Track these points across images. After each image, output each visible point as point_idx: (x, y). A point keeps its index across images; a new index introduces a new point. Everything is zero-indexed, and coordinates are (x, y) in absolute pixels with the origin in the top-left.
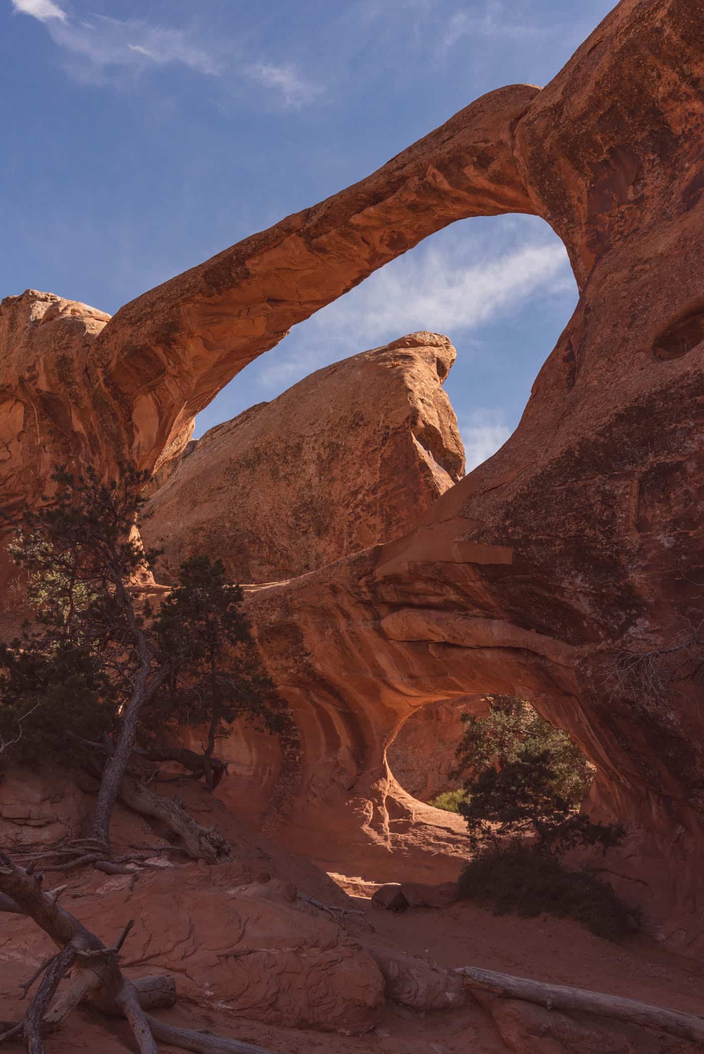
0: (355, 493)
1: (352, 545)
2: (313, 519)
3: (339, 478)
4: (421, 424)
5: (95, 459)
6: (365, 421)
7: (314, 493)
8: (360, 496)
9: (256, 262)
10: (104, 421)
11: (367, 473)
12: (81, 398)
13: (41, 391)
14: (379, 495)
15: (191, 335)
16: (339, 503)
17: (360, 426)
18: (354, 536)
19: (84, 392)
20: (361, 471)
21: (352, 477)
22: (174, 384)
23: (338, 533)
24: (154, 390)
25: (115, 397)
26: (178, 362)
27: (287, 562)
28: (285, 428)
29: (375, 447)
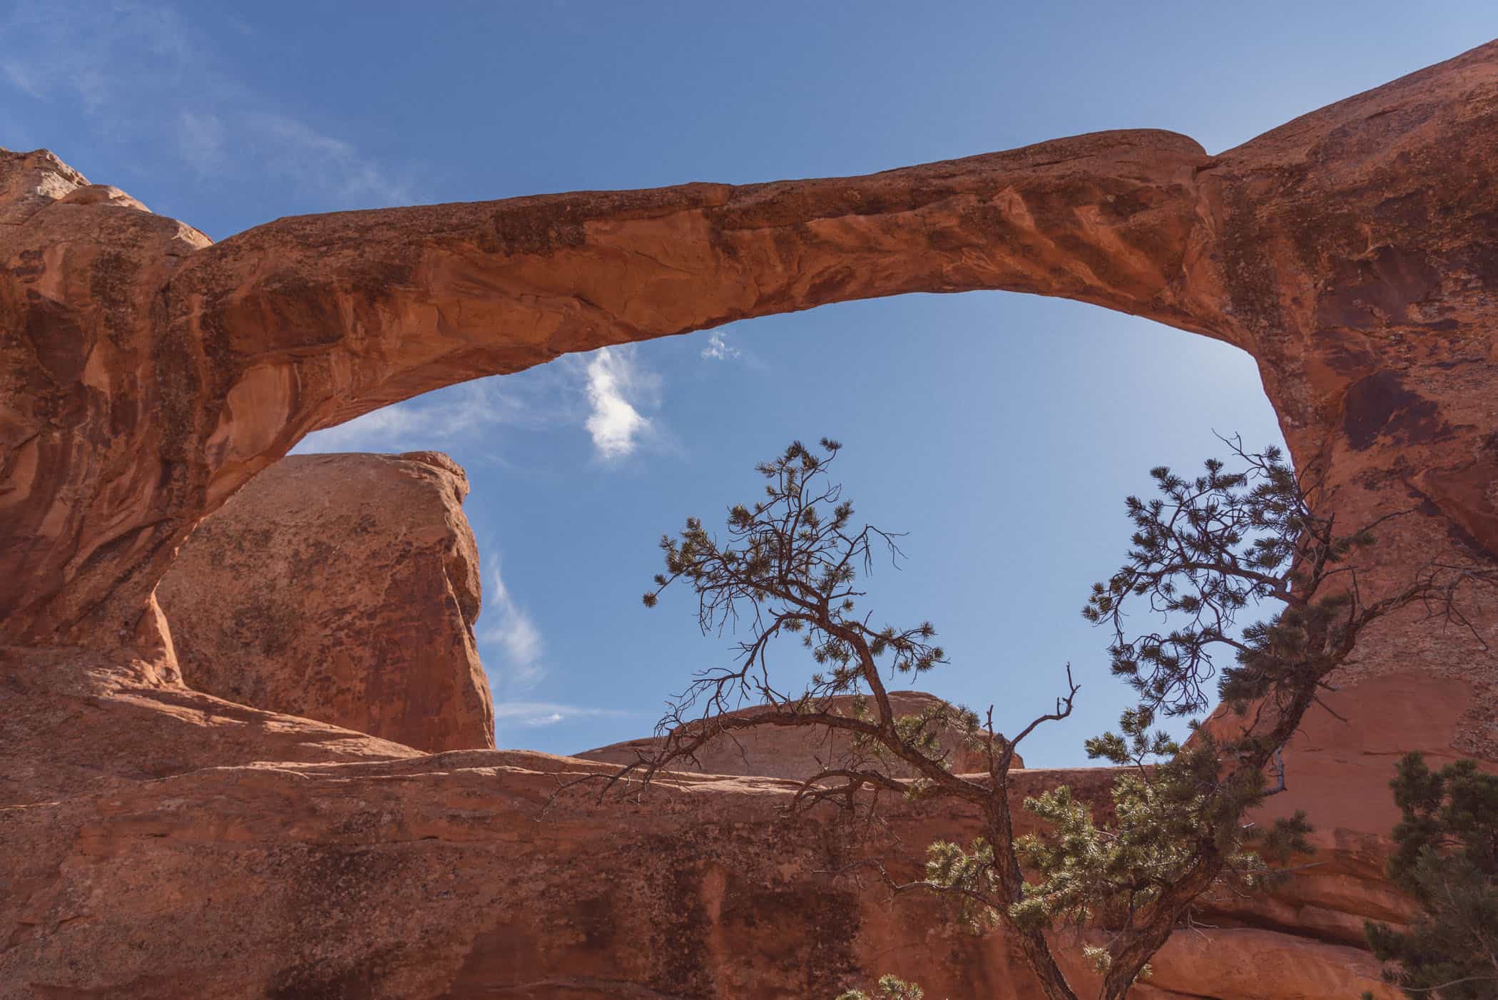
0: (342, 612)
1: (318, 677)
2: (263, 631)
3: (321, 587)
4: (455, 553)
5: (114, 441)
6: (377, 529)
7: (276, 596)
8: (348, 618)
9: (607, 228)
10: (165, 383)
11: (366, 590)
12: (131, 332)
13: (39, 296)
14: (377, 622)
15: (423, 297)
16: (312, 619)
17: (368, 532)
18: (325, 665)
19: (143, 324)
20: (358, 587)
21: (340, 590)
22: (349, 365)
23: (300, 656)
24: (300, 363)
25: (210, 350)
26: (374, 331)
27: (205, 678)
28: (248, 507)
29: (384, 562)
